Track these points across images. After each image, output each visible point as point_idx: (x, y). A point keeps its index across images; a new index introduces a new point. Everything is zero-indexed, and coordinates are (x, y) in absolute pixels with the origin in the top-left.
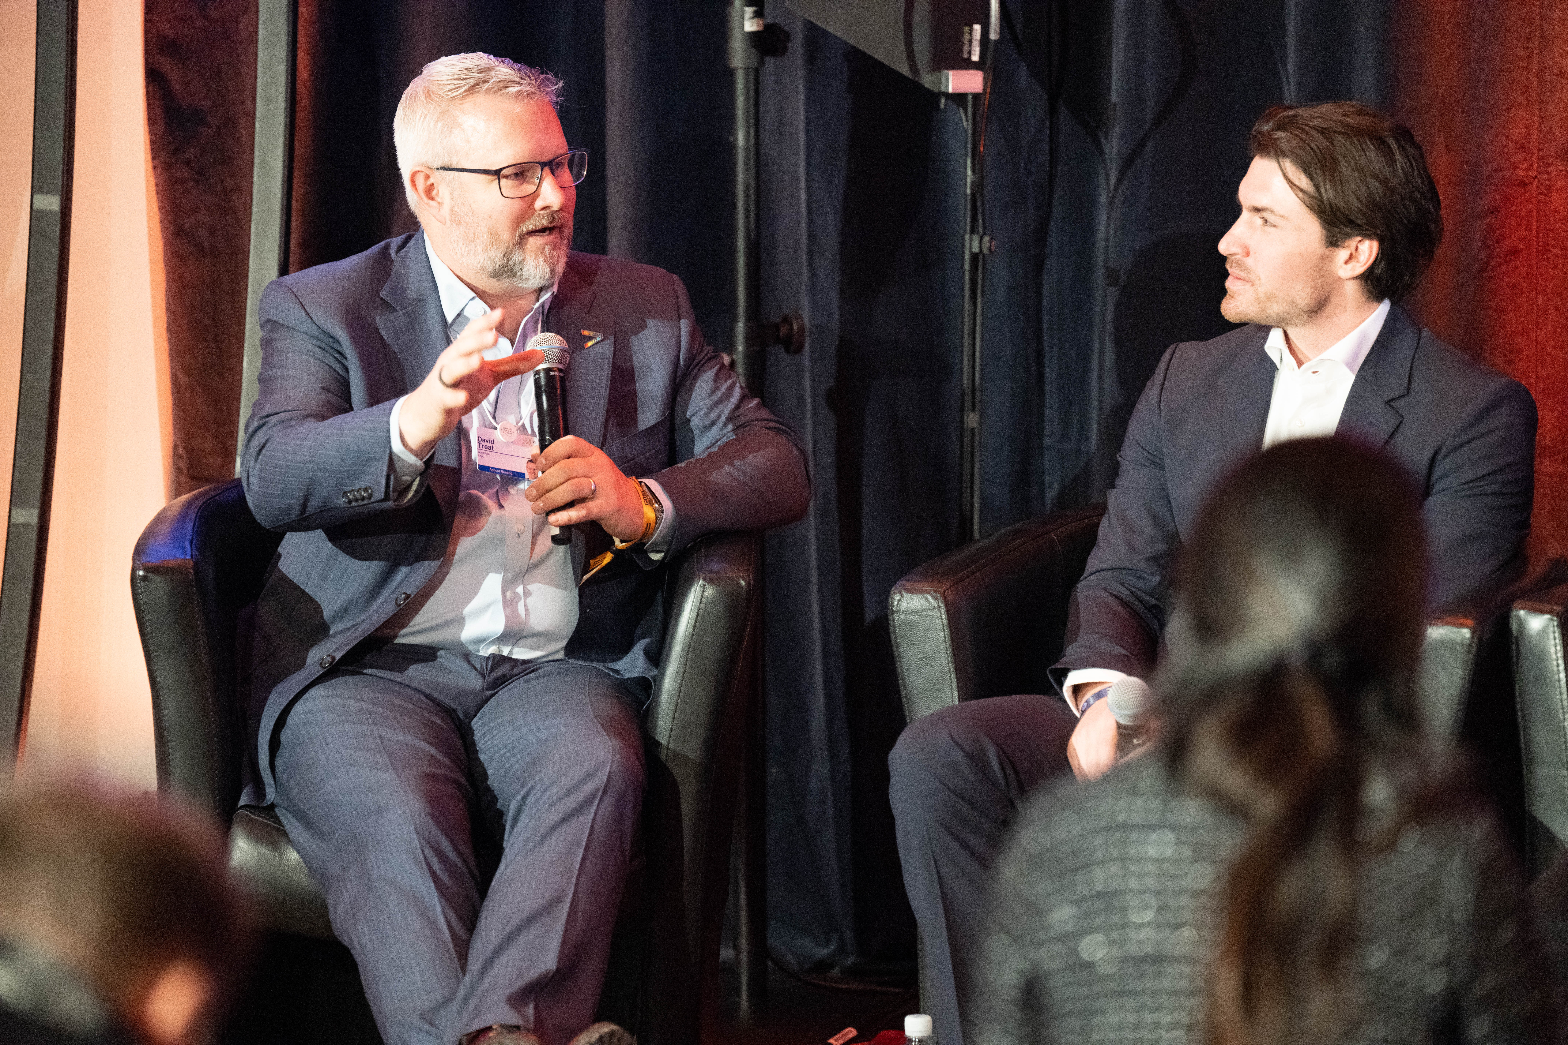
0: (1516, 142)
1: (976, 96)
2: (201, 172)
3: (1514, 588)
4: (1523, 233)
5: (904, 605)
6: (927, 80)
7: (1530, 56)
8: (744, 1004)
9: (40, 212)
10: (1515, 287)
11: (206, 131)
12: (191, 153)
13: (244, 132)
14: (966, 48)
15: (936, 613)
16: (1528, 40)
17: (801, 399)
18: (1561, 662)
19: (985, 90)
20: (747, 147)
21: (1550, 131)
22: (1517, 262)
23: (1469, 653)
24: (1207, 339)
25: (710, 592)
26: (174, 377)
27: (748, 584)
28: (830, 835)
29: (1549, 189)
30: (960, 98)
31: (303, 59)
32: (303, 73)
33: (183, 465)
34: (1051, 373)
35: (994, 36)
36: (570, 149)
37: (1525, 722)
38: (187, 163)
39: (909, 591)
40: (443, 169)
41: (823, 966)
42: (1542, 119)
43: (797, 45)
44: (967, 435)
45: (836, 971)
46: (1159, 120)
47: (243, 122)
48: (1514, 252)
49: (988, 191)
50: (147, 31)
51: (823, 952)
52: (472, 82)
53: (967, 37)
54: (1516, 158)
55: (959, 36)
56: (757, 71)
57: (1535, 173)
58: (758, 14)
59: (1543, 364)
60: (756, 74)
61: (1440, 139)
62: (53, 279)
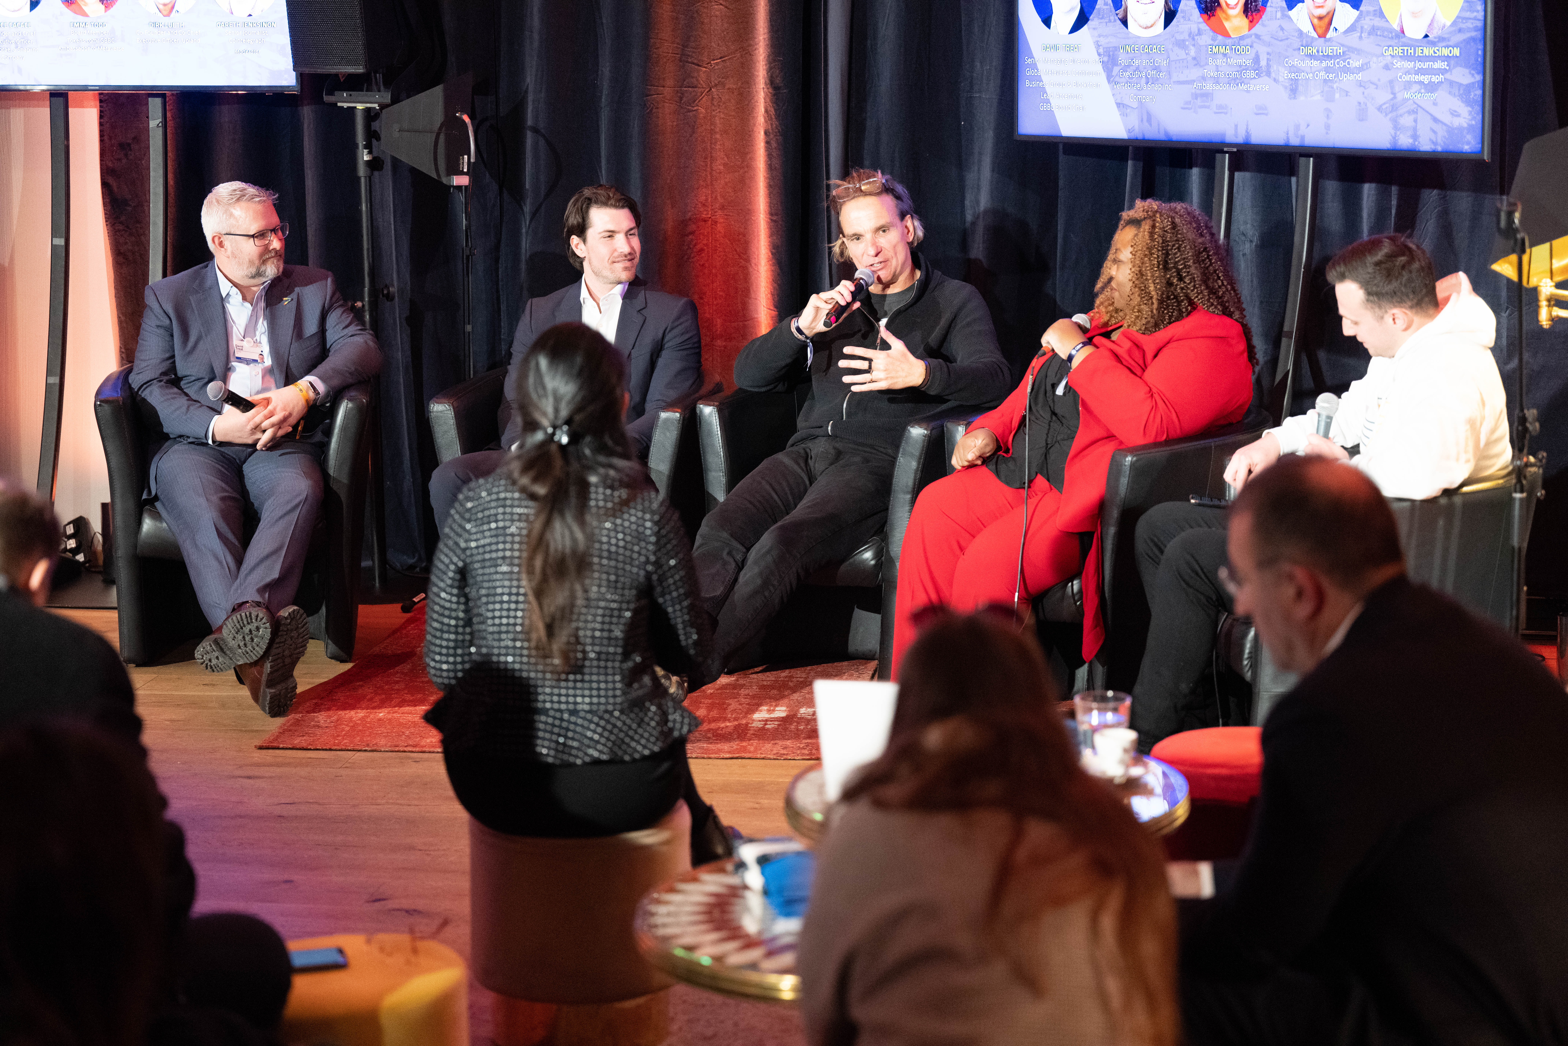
0: (701, 203)
1: (466, 187)
2: (128, 227)
3: (697, 395)
4: (705, 242)
5: (435, 409)
6: (444, 180)
7: (707, 166)
8: (377, 585)
9: (56, 245)
10: (703, 265)
11: (129, 208)
12: (123, 218)
13: (146, 208)
14: (461, 166)
15: (449, 412)
16: (706, 158)
17: (395, 320)
18: (718, 426)
19: (469, 184)
20: (367, 212)
21: (716, 197)
22: (703, 255)
23: (679, 423)
24: (545, 296)
25: (350, 405)
26: (119, 317)
27: (367, 401)
28: (413, 510)
29: (716, 222)
30: (459, 188)
31: (170, 176)
32: (171, 182)
33: (124, 356)
34: (503, 307)
35: (472, 160)
36: (281, 222)
37: (704, 453)
38: (121, 223)
39: (437, 403)
40: (227, 234)
41: (412, 567)
42: (712, 192)
43: (388, 166)
44: (466, 336)
45: (418, 569)
46: (547, 195)
47: (146, 204)
48: (702, 250)
49: (473, 228)
50: (101, 165)
51: (411, 561)
52: (238, 196)
53: (461, 161)
54: (702, 210)
55: (458, 160)
56: (370, 177)
57: (709, 216)
58: (370, 153)
59: (716, 299)
60: (370, 178)
61: (668, 202)
62: (63, 275)
